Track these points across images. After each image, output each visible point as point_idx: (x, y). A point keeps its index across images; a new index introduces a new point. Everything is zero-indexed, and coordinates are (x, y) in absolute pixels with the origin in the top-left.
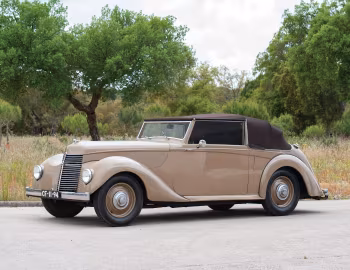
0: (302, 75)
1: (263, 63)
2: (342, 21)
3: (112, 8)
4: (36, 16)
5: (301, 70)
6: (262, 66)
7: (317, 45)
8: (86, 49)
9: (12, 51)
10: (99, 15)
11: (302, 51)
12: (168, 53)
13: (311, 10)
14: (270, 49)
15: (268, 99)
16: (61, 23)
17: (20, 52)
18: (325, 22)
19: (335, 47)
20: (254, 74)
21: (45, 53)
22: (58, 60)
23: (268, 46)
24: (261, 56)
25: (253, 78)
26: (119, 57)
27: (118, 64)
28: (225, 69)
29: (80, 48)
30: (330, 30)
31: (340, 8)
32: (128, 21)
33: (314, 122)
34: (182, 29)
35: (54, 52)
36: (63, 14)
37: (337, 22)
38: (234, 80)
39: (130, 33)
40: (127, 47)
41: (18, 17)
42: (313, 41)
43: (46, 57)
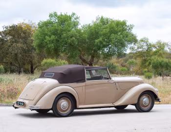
3: (101, 17)
4: (65, 21)
8: (86, 36)
9: (53, 37)
10: (95, 20)
12: (123, 37)
16: (76, 24)
17: (56, 37)
21: (68, 37)
22: (73, 41)
26: (101, 39)
27: (101, 42)
29: (83, 35)
32: (107, 23)
34: (131, 26)
35: (71, 37)
36: (78, 20)
39: (107, 28)
40: (104, 34)
41: (57, 21)
43: (68, 39)
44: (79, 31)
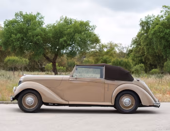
0: (147, 47)
1: (135, 42)
2: (165, 24)
3: (64, 17)
4: (30, 20)
5: (147, 45)
6: (134, 43)
7: (154, 34)
8: (51, 35)
9: (19, 35)
10: (59, 20)
11: (147, 37)
12: (87, 37)
13: (152, 19)
14: (138, 36)
15: (137, 57)
16: (40, 23)
17: (22, 36)
18: (157, 24)
19: (162, 35)
20: (131, 46)
21: (33, 36)
22: (38, 39)
23: (137, 34)
24: (134, 39)
25: (131, 48)
26: (65, 38)
27: (65, 41)
28: (121, 44)
29: (49, 34)
30: (159, 27)
31: (164, 18)
32: (71, 23)
33: (156, 68)
34: (93, 26)
35: (37, 36)
36: (42, 19)
37: (163, 24)
38: (125, 49)
39: (70, 28)
40: (69, 34)
41: (23, 20)
42: (152, 32)
43: (33, 38)
44: (44, 30)
